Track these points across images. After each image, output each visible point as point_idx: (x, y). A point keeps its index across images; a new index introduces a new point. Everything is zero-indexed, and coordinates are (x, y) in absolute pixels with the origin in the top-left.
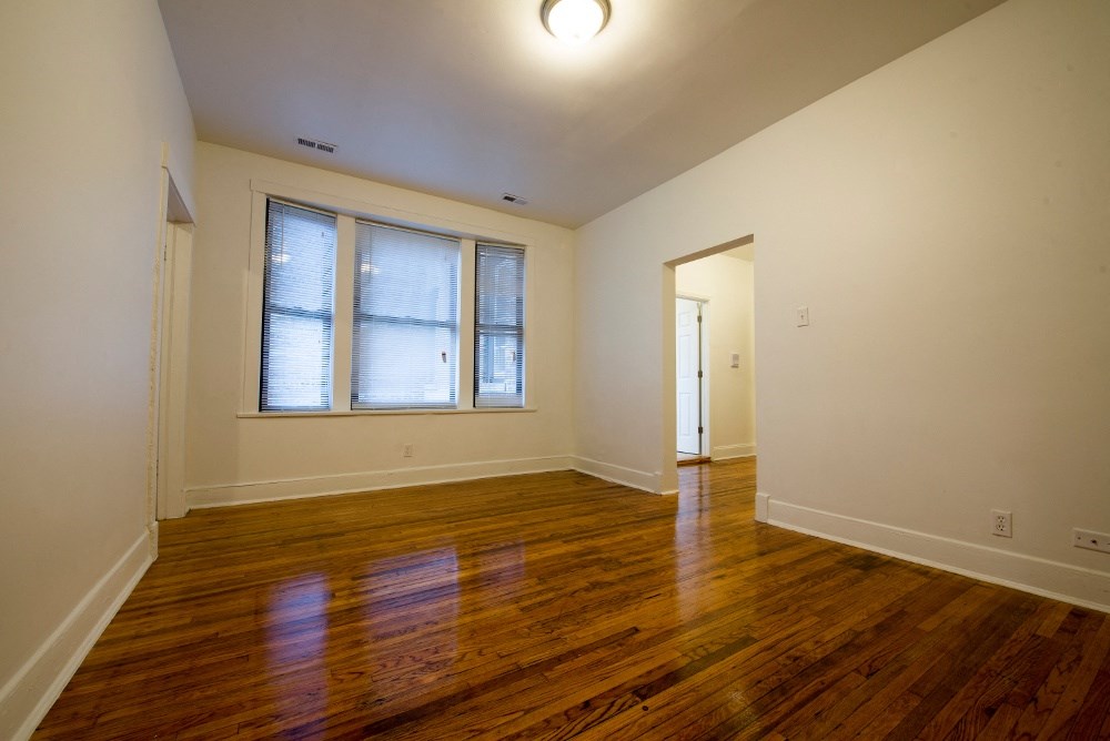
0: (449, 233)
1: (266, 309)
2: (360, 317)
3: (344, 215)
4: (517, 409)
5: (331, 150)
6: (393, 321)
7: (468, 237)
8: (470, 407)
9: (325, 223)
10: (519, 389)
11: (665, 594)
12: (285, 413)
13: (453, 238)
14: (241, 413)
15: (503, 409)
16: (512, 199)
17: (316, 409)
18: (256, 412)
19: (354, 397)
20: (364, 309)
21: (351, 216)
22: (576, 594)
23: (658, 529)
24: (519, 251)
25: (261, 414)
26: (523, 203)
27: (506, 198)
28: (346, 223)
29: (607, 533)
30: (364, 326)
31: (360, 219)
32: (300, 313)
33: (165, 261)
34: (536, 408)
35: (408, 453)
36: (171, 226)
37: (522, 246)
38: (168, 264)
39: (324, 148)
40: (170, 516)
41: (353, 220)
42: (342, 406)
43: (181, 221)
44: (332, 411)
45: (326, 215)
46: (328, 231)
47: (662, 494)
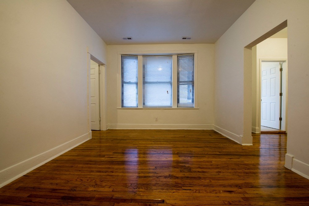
0: (168, 55)
1: (123, 83)
2: (144, 83)
3: (139, 55)
4: (192, 108)
5: (131, 39)
6: (153, 83)
7: (175, 54)
8: (176, 107)
9: (135, 59)
10: (193, 101)
11: (193, 190)
12: (127, 108)
13: (170, 56)
14: (118, 108)
15: (187, 108)
16: (185, 38)
17: (134, 107)
18: (121, 107)
19: (144, 104)
20: (146, 80)
22: (159, 178)
23: (224, 160)
24: (192, 55)
25: (122, 108)
26: (190, 38)
27: (183, 38)
28: (140, 58)
29: (199, 156)
30: (146, 85)
31: (144, 56)
32: (129, 83)
33: (99, 74)
34: (198, 108)
35: (157, 120)
36: (101, 66)
37: (193, 53)
38: (101, 75)
39: (129, 39)
40: (104, 130)
41: (142, 56)
42: (141, 106)
43: (103, 64)
44: (138, 108)
45: (135, 56)
46: (136, 61)
47: (243, 144)
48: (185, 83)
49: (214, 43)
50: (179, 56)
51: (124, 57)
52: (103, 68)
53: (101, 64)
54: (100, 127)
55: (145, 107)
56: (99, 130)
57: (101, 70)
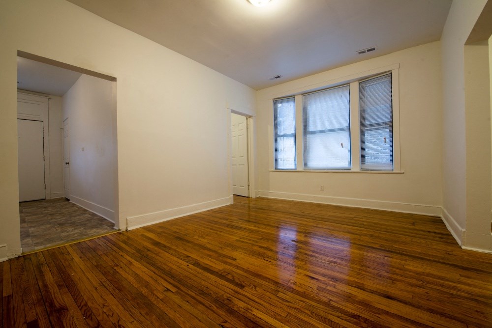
0: (341, 84)
1: (276, 136)
2: (306, 133)
3: (297, 95)
4: (389, 171)
5: (279, 77)
6: (318, 132)
7: (354, 81)
8: (359, 170)
9: (291, 101)
10: (391, 160)
12: (282, 170)
13: (346, 85)
14: (270, 170)
15: (379, 171)
17: (291, 169)
18: (274, 170)
19: (306, 165)
20: (308, 129)
21: (299, 95)
24: (387, 75)
26: (373, 49)
27: (360, 53)
28: (299, 98)
30: (308, 136)
31: (304, 94)
32: (285, 136)
33: (247, 129)
34: (403, 172)
35: (322, 189)
36: (249, 119)
37: (389, 71)
38: (249, 129)
39: (277, 77)
40: (253, 197)
41: (300, 96)
42: (301, 168)
43: (250, 117)
44: (297, 170)
45: (292, 98)
46: (292, 104)
47: (463, 247)
48: (376, 126)
49: (439, 40)
50: (363, 82)
51: (276, 101)
52: (251, 121)
53: (248, 117)
54: (249, 194)
55: (307, 170)
56: (248, 197)
57: (249, 123)
